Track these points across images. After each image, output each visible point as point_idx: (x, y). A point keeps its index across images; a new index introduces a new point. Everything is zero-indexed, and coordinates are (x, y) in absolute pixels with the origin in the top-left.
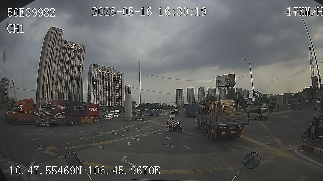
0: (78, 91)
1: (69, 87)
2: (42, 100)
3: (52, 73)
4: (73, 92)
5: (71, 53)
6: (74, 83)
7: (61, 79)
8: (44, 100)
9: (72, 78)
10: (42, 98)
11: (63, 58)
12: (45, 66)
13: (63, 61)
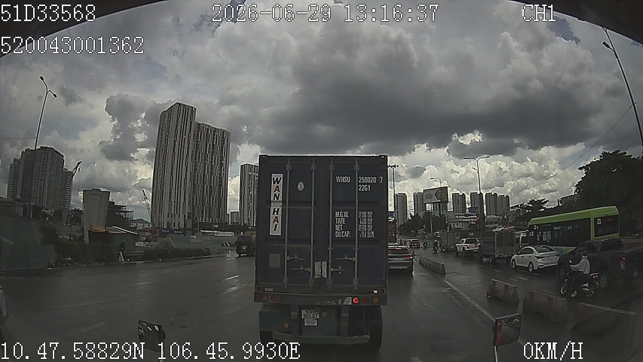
0: (220, 202)
1: (206, 197)
2: (168, 216)
3: (184, 177)
4: (213, 204)
5: (208, 144)
6: (213, 190)
7: (194, 184)
8: (172, 216)
9: (211, 183)
10: (169, 214)
11: (196, 152)
12: (173, 165)
13: (196, 155)
